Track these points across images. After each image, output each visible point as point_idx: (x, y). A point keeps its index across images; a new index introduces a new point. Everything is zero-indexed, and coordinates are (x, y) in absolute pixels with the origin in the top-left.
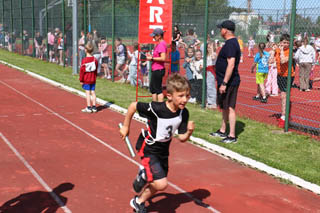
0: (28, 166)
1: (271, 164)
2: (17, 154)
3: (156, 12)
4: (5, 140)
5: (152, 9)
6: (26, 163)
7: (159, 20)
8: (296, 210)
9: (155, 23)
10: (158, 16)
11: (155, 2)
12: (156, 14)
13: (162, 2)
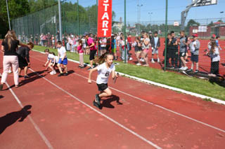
1: (169, 85)
5: (104, 22)
7: (107, 26)
8: (190, 103)
9: (105, 28)
11: (105, 19)
12: (105, 24)
13: (108, 18)
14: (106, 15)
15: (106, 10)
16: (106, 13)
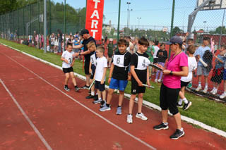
0: (33, 126)
2: (23, 113)
3: (95, 23)
4: (15, 100)
5: (93, 21)
6: (31, 122)
7: (96, 27)
9: (94, 29)
10: (96, 25)
11: (95, 18)
12: (94, 24)
13: (98, 18)
14: (96, 13)
15: (96, 7)
16: (96, 11)
